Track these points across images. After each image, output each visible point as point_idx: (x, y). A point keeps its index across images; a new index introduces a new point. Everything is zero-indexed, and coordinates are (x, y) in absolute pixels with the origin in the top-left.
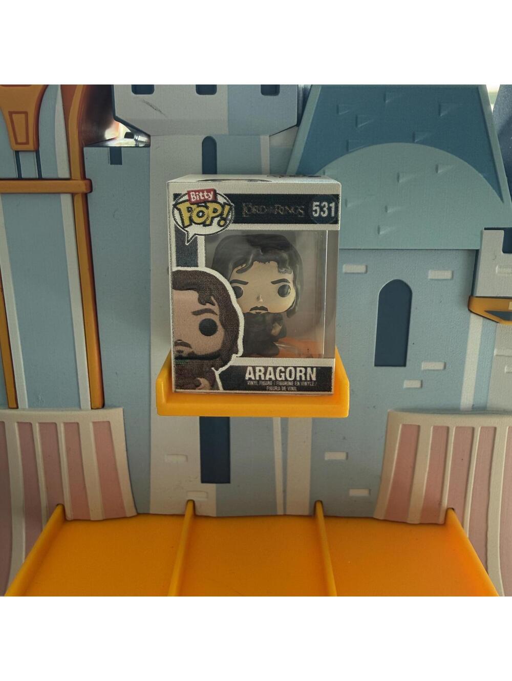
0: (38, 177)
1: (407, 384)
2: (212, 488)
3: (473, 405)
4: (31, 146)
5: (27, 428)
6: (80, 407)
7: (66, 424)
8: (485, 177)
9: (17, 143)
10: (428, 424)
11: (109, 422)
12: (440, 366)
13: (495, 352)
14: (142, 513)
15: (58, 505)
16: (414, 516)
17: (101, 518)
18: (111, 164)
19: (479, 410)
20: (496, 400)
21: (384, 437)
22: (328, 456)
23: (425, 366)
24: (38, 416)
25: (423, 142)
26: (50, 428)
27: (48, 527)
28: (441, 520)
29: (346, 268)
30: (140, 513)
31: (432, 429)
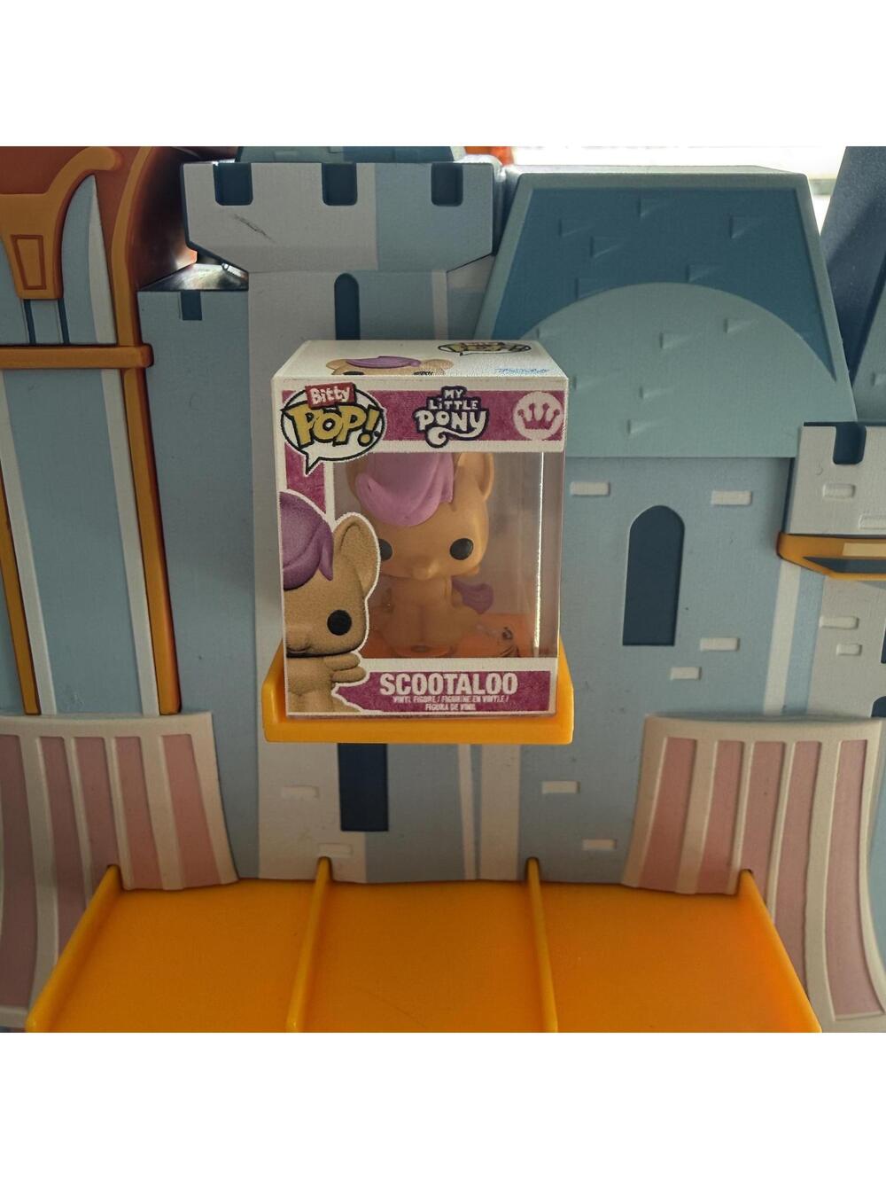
0: (62, 342)
1: (676, 673)
2: (358, 838)
3: (785, 707)
4: (50, 292)
5: (54, 745)
6: (141, 712)
7: (119, 739)
8: (806, 339)
9: (27, 287)
10: (710, 737)
11: (189, 736)
12: (730, 644)
13: (822, 622)
14: (246, 877)
15: (109, 866)
16: (687, 884)
17: (178, 886)
18: (184, 319)
19: (795, 715)
20: (820, 699)
21: (638, 758)
22: (548, 788)
23: (706, 644)
24: (73, 727)
25: (704, 282)
26: (92, 747)
27: (95, 903)
28: (731, 889)
29: (575, 488)
30: (242, 876)
31: (716, 744)
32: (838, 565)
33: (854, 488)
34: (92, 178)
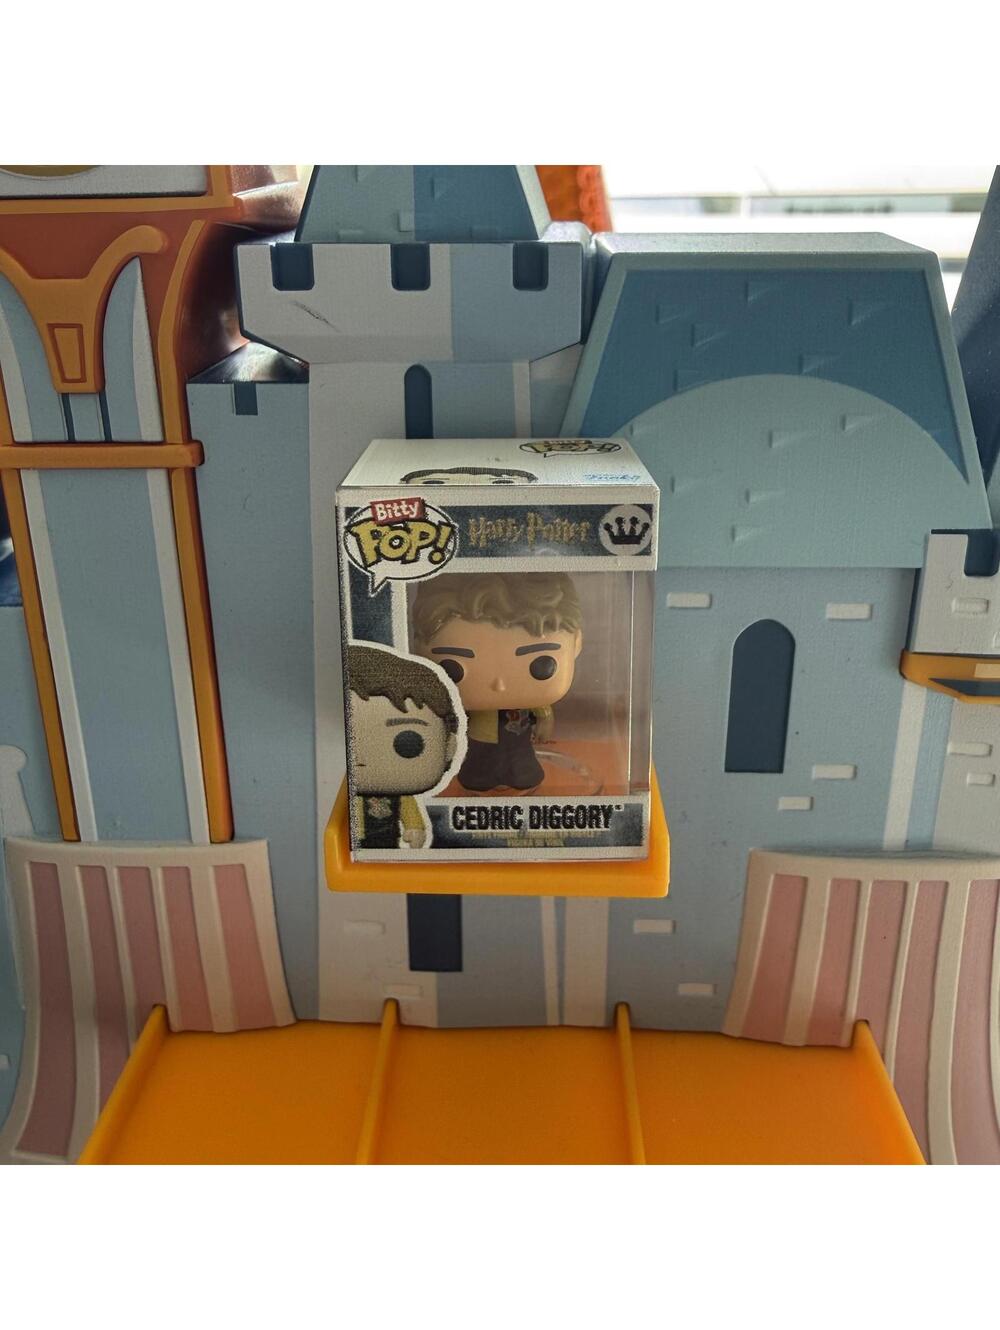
0: (103, 438)
1: (785, 803)
2: (429, 979)
3: (907, 841)
4: (90, 384)
5: (95, 875)
6: (190, 838)
7: (166, 870)
8: (936, 438)
9: (65, 380)
10: (824, 875)
11: (243, 866)
12: (845, 772)
13: (950, 749)
14: (304, 1019)
15: (155, 1006)
16: (796, 1034)
17: (231, 1028)
18: (237, 414)
19: (919, 850)
20: (947, 834)
21: (742, 896)
22: (640, 927)
23: (819, 772)
24: (116, 855)
25: (818, 373)
26: (137, 878)
27: (139, 1049)
28: (845, 1041)
29: (673, 599)
30: (300, 1017)
31: (829, 883)
32: (970, 688)
33: (988, 603)
34: (137, 263)
